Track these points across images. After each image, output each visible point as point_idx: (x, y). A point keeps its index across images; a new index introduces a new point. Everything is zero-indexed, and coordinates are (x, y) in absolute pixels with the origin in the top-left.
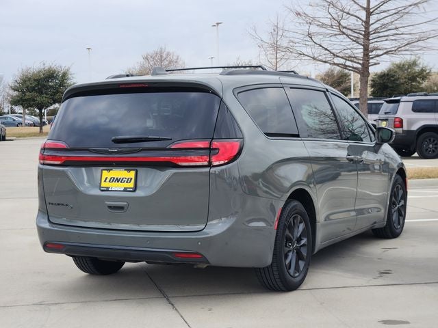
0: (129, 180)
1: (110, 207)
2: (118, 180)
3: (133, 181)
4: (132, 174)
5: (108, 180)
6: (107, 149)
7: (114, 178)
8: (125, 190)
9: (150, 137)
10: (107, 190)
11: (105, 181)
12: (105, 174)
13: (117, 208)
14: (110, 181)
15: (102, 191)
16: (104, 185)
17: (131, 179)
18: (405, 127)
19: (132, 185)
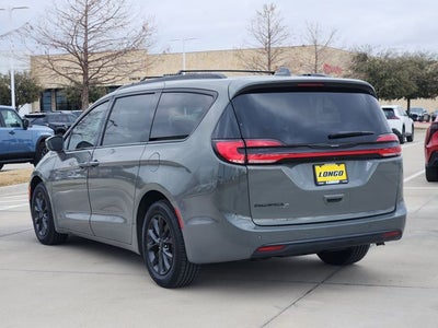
0: (341, 173)
1: (329, 200)
3: (344, 173)
4: (342, 167)
5: (322, 175)
10: (325, 184)
11: (320, 176)
14: (324, 176)
15: (318, 186)
16: (320, 179)
19: (344, 177)
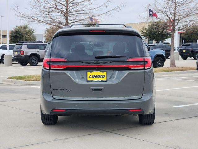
0: (104, 76)
1: (93, 90)
2: (97, 76)
3: (106, 77)
4: (105, 73)
5: (91, 77)
6: (93, 62)
7: (94, 76)
8: (102, 81)
9: (117, 56)
10: (92, 81)
11: (89, 77)
12: (89, 74)
13: (97, 90)
14: (92, 77)
15: (87, 82)
16: (89, 79)
17: (105, 76)
18: (25, 54)
19: (105, 78)
